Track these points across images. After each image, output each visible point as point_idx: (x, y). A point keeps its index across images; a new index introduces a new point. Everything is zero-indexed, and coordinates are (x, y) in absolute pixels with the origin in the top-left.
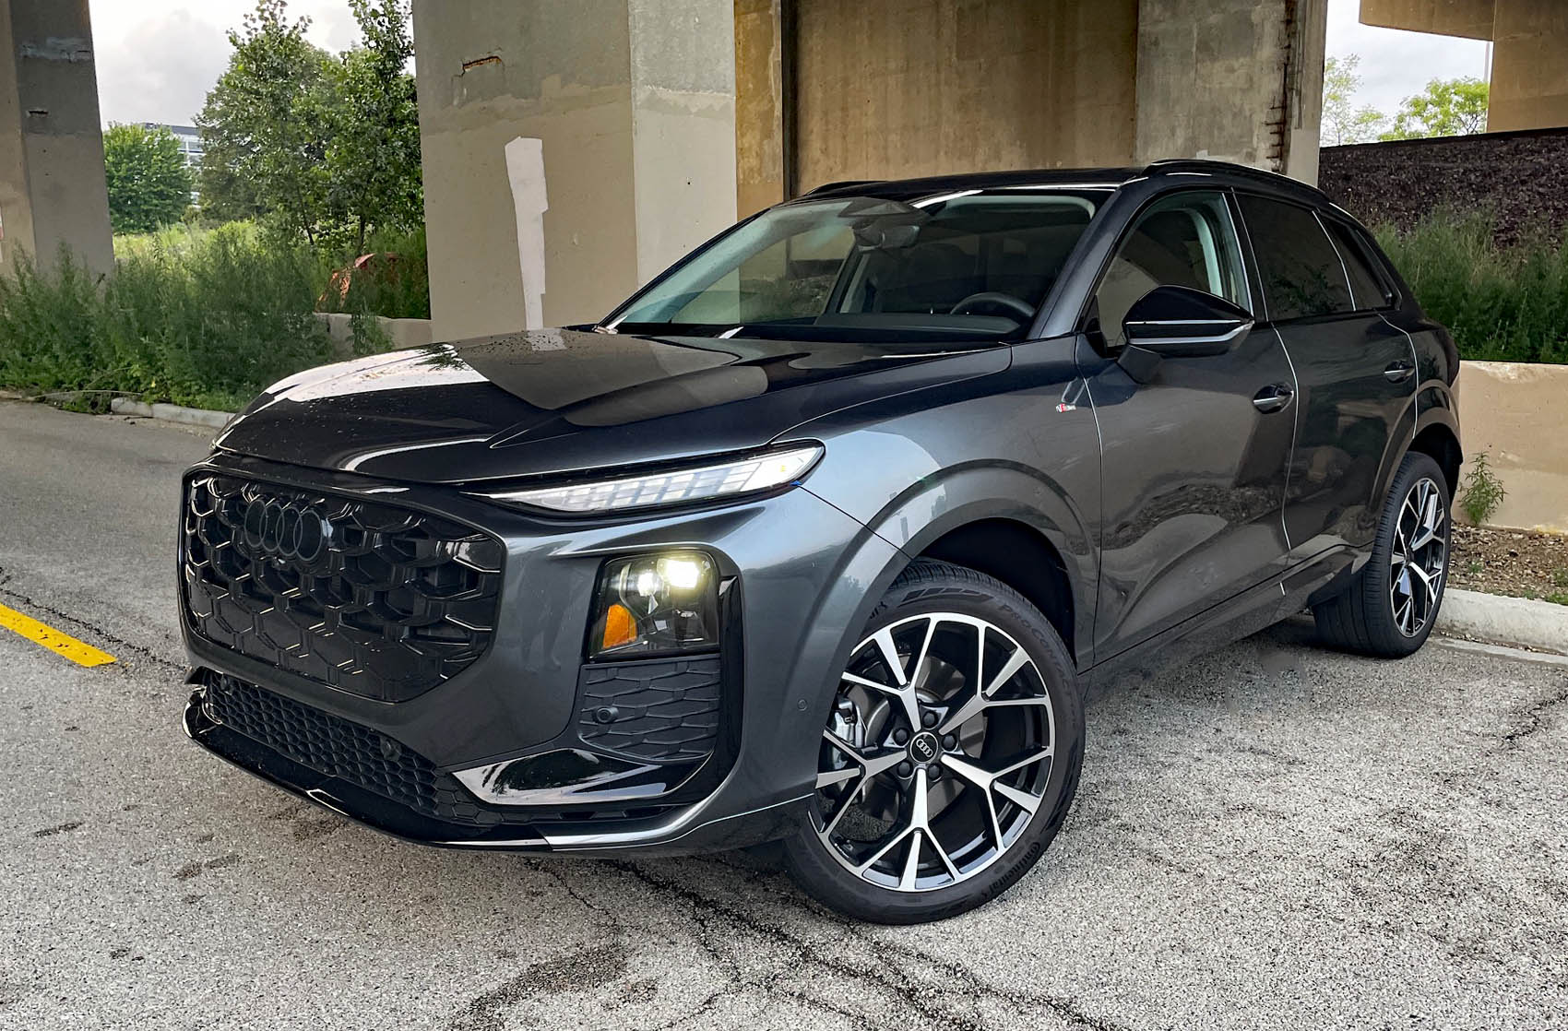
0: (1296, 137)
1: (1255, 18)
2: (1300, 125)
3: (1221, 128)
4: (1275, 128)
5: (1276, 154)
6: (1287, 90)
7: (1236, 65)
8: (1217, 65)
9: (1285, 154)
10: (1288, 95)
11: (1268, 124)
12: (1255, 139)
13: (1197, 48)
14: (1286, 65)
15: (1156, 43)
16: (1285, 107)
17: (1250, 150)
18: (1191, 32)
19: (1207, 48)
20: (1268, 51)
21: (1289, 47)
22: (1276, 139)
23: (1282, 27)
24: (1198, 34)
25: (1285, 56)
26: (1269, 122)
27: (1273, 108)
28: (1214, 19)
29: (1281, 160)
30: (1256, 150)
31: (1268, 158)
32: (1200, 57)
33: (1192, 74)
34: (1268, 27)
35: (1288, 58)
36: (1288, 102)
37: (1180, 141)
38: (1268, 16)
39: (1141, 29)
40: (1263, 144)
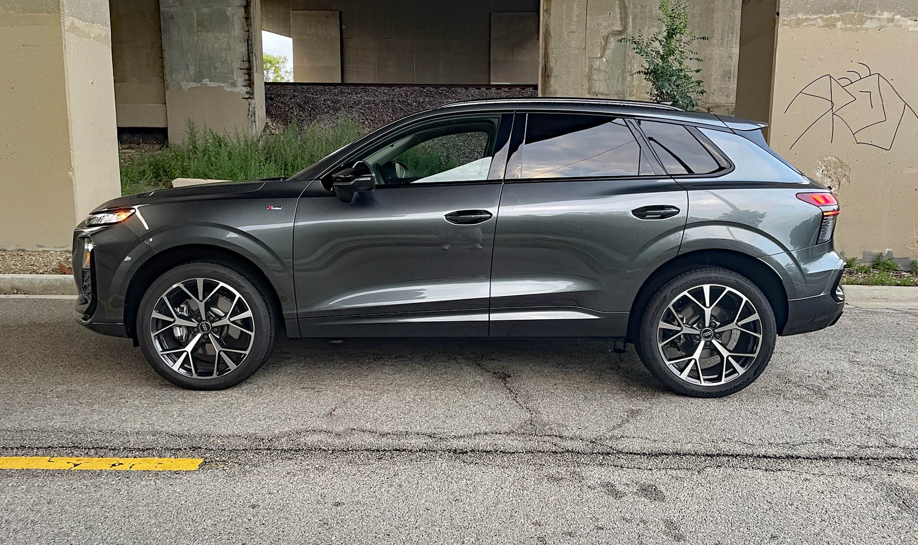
0: (256, 77)
1: (228, 13)
2: (256, 72)
3: (216, 69)
4: (246, 71)
5: (247, 85)
6: (250, 53)
7: (221, 37)
8: (210, 34)
9: (252, 85)
10: (251, 55)
11: (241, 69)
12: (235, 75)
13: (197, 25)
14: (248, 40)
15: (172, 17)
16: (249, 61)
17: (233, 81)
18: (192, 15)
19: (203, 25)
20: (237, 30)
21: (248, 31)
22: (247, 77)
23: (244, 20)
24: (197, 17)
25: (247, 35)
26: (241, 68)
27: (243, 61)
28: (205, 10)
29: (250, 88)
30: (236, 81)
31: (243, 86)
32: (199, 29)
33: (196, 37)
34: (236, 19)
35: (249, 37)
36: (251, 59)
37: (192, 73)
38: (236, 14)
39: (161, 9)
40: (240, 78)
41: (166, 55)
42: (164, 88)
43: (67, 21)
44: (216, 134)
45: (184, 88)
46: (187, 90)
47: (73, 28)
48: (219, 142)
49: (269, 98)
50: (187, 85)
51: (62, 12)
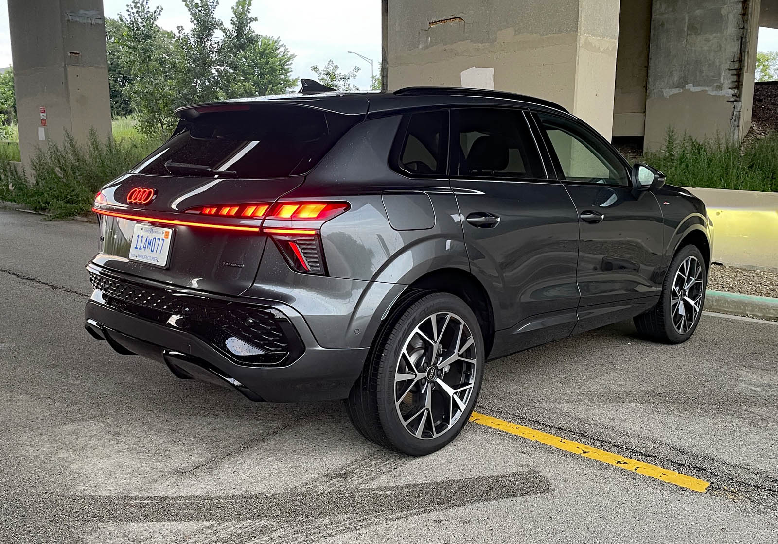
0: (746, 77)
1: (724, 12)
2: (747, 72)
3: (701, 72)
4: (735, 72)
5: (735, 87)
6: (742, 51)
7: (711, 37)
8: (699, 38)
9: (740, 87)
10: (743, 54)
11: (730, 70)
12: (722, 78)
13: (688, 28)
14: (742, 38)
15: (663, 25)
16: (740, 61)
17: (719, 84)
18: (684, 19)
19: (694, 28)
20: (731, 29)
21: (744, 28)
22: (735, 78)
23: (740, 17)
24: (689, 21)
25: (741, 33)
26: (731, 68)
27: (734, 61)
28: (698, 12)
29: (738, 89)
30: (722, 84)
31: (730, 88)
32: (689, 32)
33: (684, 42)
34: (731, 16)
35: (743, 34)
36: (743, 58)
37: (676, 79)
38: (731, 11)
39: (653, 17)
40: (727, 80)
41: (652, 64)
42: (646, 97)
43: (582, 38)
44: (696, 140)
45: (665, 95)
46: (668, 97)
47: (587, 44)
48: (698, 149)
49: (757, 99)
50: (668, 92)
51: (579, 30)
